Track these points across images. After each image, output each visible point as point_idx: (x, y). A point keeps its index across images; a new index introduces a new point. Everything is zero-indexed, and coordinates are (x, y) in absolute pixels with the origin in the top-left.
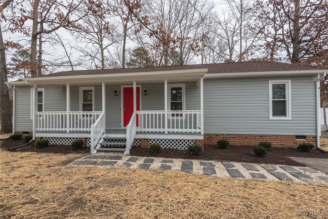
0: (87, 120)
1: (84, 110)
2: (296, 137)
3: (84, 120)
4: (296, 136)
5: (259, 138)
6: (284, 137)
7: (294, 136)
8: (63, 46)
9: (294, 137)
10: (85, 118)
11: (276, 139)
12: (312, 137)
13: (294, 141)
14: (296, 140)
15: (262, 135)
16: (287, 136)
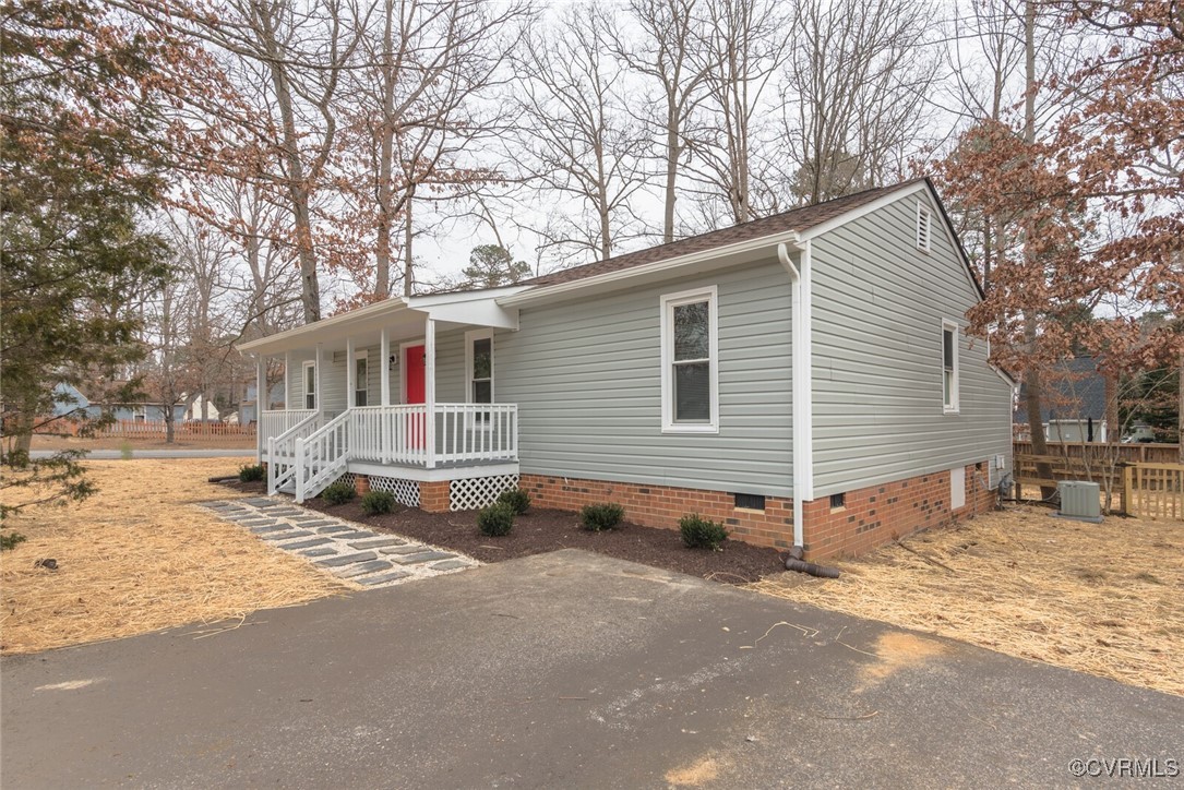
2: (736, 499)
4: (736, 494)
5: (639, 497)
6: (701, 497)
7: (729, 493)
8: (494, 227)
9: (729, 500)
11: (681, 502)
12: (782, 502)
13: (729, 513)
14: (737, 509)
15: (647, 485)
16: (710, 494)
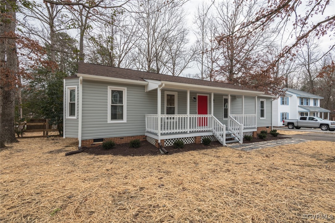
0: (170, 122)
1: (167, 114)
3: (168, 122)
10: (169, 120)
